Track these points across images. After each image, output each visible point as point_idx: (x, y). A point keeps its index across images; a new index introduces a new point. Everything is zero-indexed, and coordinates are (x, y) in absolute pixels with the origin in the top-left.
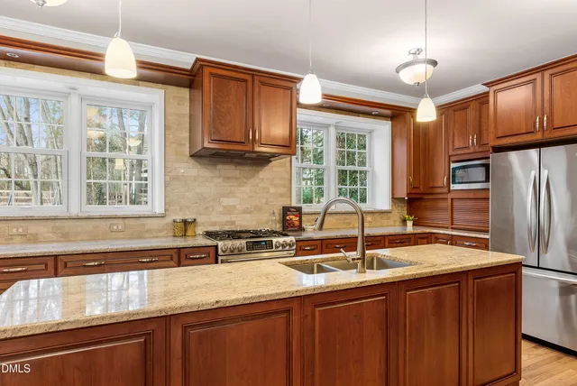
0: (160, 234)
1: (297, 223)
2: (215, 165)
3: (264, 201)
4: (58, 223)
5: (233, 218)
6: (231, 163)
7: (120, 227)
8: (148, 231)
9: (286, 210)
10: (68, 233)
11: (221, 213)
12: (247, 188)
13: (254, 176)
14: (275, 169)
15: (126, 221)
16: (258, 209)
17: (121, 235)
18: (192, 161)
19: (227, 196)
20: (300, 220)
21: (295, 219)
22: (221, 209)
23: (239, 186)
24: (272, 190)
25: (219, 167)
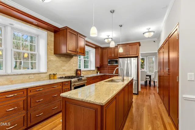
0: (45, 79)
1: (80, 73)
2: (60, 57)
3: (72, 68)
4: (8, 77)
5: (65, 73)
6: (64, 57)
7: (33, 77)
8: (42, 78)
9: (77, 70)
10: (13, 80)
11: (62, 71)
12: (68, 64)
13: (70, 60)
14: (74, 59)
15: (35, 75)
16: (70, 70)
17: (32, 80)
18: (54, 55)
19: (64, 66)
20: (81, 73)
21: (79, 72)
22: (62, 70)
23: (66, 63)
24: (74, 65)
25: (62, 58)
